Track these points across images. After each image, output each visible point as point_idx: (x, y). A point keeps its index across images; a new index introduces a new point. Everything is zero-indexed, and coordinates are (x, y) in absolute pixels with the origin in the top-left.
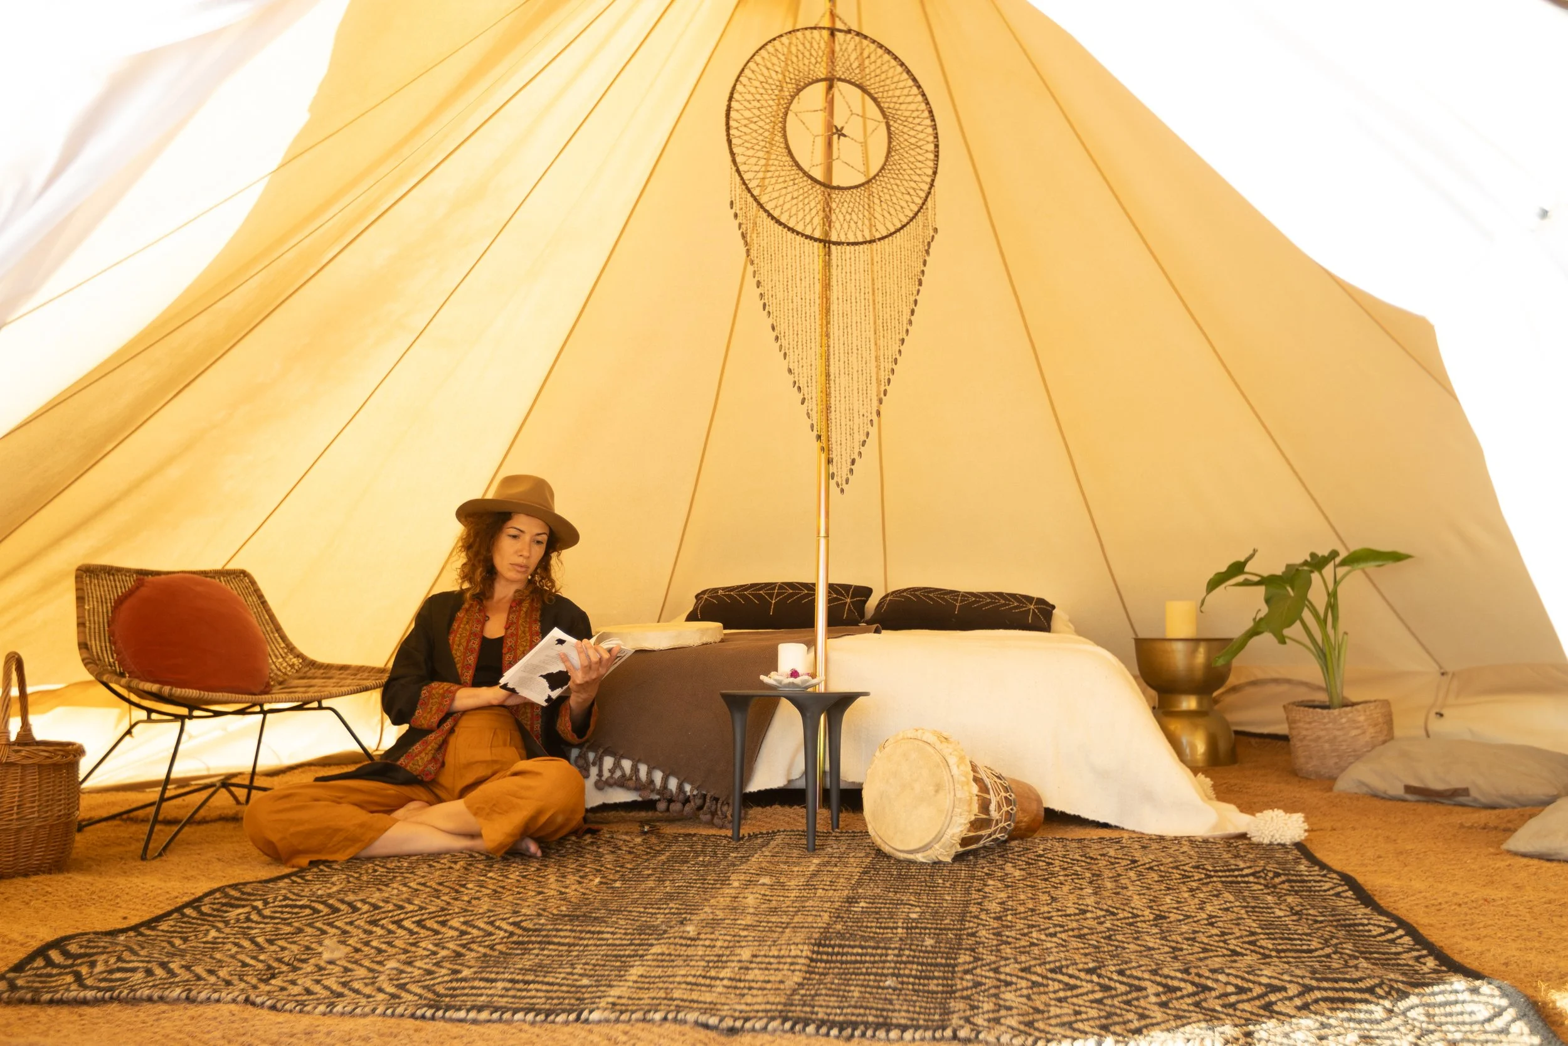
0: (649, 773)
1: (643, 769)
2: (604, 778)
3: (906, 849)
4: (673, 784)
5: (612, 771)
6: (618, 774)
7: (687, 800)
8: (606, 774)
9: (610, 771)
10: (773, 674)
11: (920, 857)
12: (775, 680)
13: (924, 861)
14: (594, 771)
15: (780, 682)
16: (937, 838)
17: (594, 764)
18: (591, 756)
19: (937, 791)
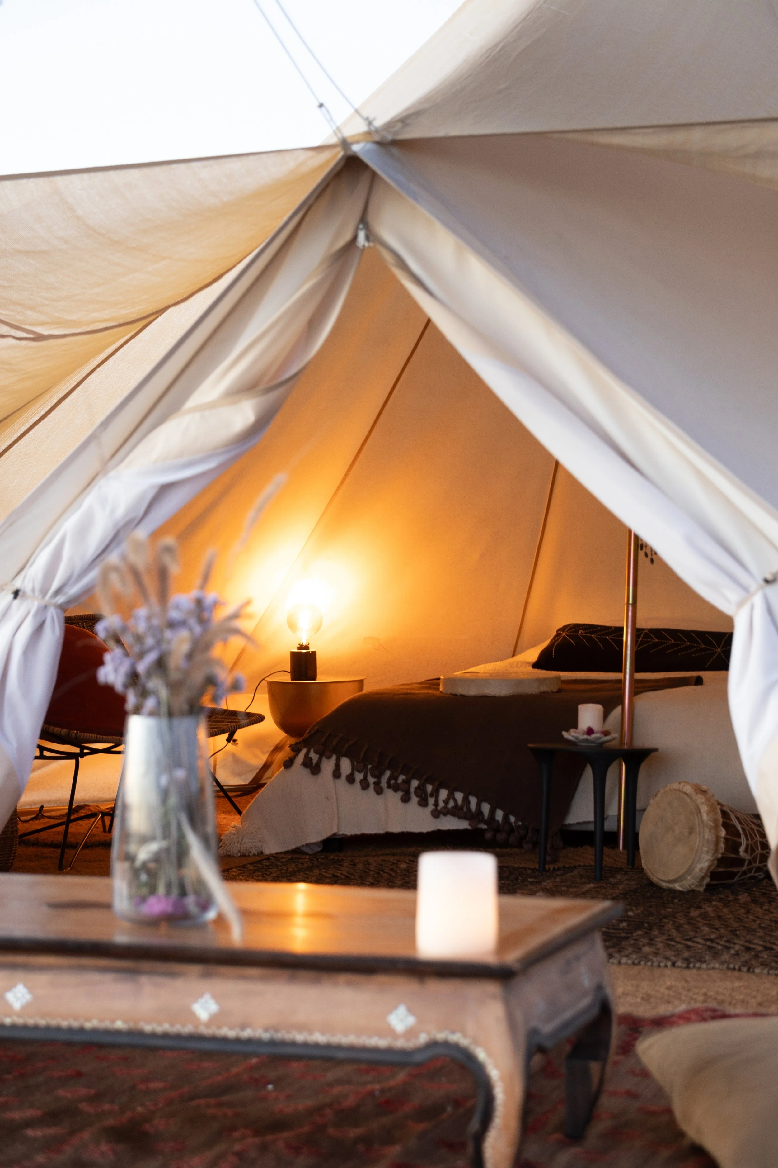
0: (478, 805)
1: (473, 801)
2: (439, 808)
3: (667, 879)
4: (499, 815)
5: (446, 802)
6: (451, 804)
7: (512, 830)
8: (441, 804)
9: (444, 801)
10: (572, 731)
11: (677, 887)
12: (573, 737)
13: (680, 889)
14: (431, 801)
15: (577, 738)
16: (689, 871)
17: (432, 795)
18: (429, 788)
19: (690, 833)
